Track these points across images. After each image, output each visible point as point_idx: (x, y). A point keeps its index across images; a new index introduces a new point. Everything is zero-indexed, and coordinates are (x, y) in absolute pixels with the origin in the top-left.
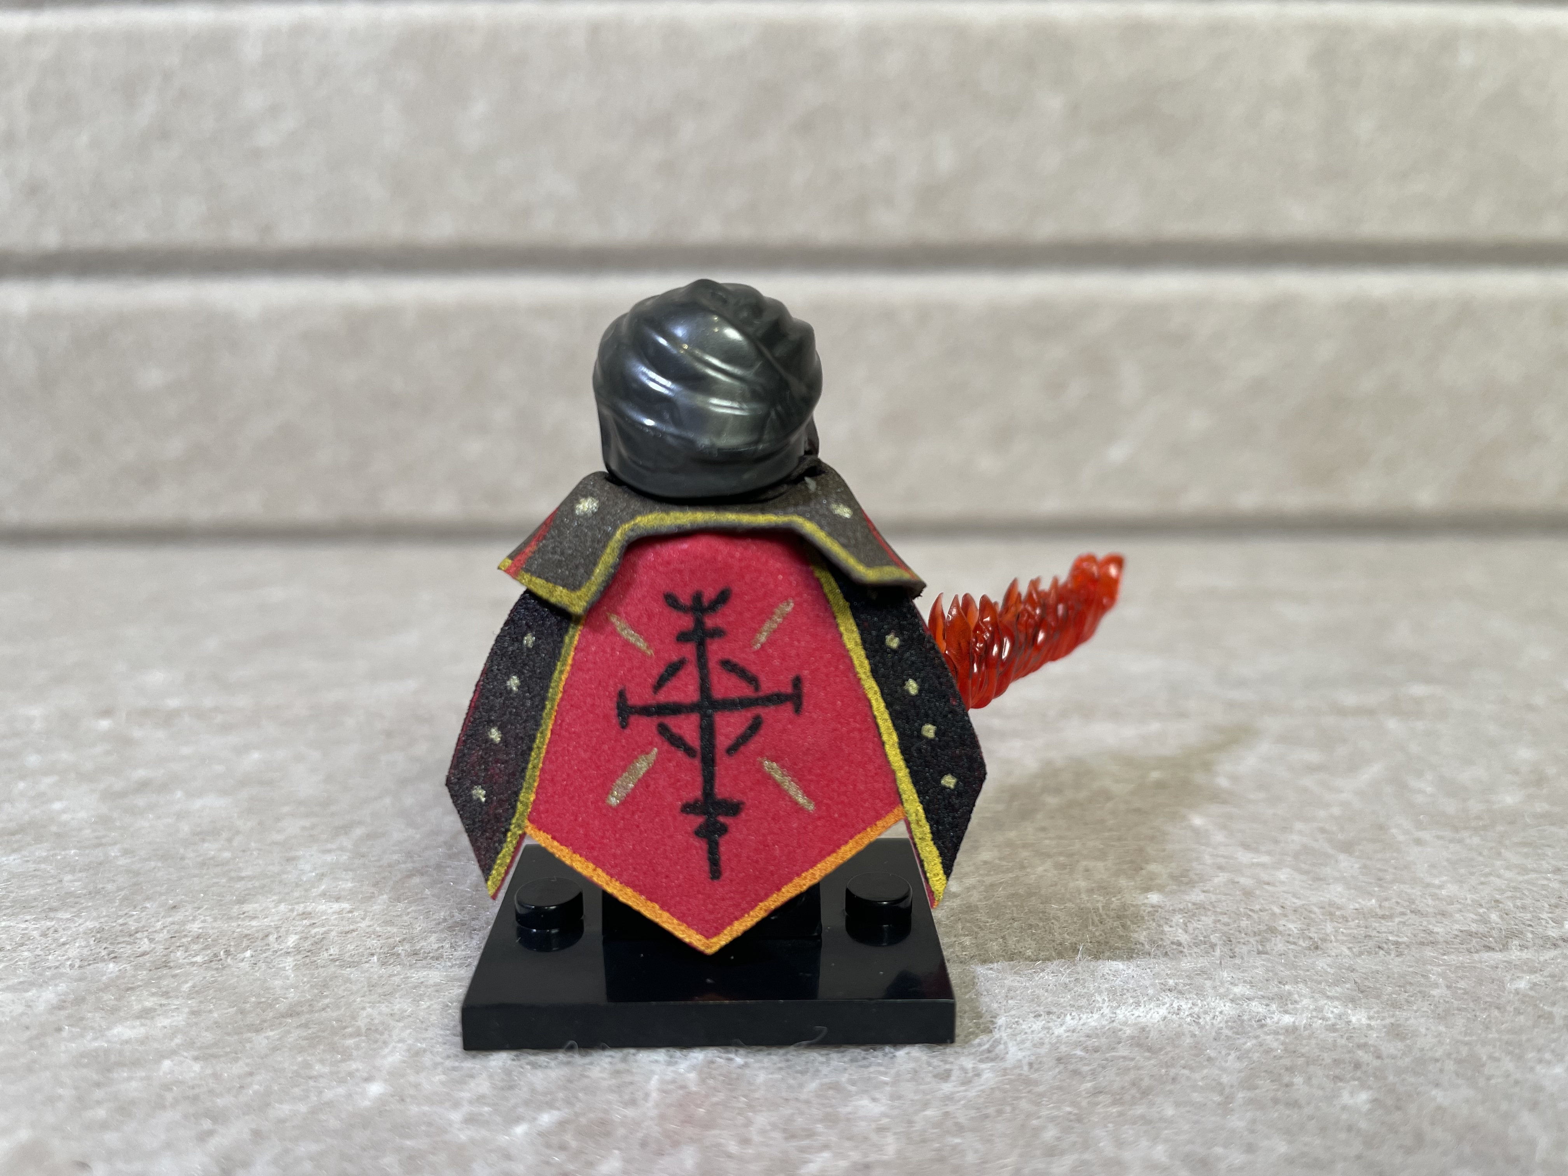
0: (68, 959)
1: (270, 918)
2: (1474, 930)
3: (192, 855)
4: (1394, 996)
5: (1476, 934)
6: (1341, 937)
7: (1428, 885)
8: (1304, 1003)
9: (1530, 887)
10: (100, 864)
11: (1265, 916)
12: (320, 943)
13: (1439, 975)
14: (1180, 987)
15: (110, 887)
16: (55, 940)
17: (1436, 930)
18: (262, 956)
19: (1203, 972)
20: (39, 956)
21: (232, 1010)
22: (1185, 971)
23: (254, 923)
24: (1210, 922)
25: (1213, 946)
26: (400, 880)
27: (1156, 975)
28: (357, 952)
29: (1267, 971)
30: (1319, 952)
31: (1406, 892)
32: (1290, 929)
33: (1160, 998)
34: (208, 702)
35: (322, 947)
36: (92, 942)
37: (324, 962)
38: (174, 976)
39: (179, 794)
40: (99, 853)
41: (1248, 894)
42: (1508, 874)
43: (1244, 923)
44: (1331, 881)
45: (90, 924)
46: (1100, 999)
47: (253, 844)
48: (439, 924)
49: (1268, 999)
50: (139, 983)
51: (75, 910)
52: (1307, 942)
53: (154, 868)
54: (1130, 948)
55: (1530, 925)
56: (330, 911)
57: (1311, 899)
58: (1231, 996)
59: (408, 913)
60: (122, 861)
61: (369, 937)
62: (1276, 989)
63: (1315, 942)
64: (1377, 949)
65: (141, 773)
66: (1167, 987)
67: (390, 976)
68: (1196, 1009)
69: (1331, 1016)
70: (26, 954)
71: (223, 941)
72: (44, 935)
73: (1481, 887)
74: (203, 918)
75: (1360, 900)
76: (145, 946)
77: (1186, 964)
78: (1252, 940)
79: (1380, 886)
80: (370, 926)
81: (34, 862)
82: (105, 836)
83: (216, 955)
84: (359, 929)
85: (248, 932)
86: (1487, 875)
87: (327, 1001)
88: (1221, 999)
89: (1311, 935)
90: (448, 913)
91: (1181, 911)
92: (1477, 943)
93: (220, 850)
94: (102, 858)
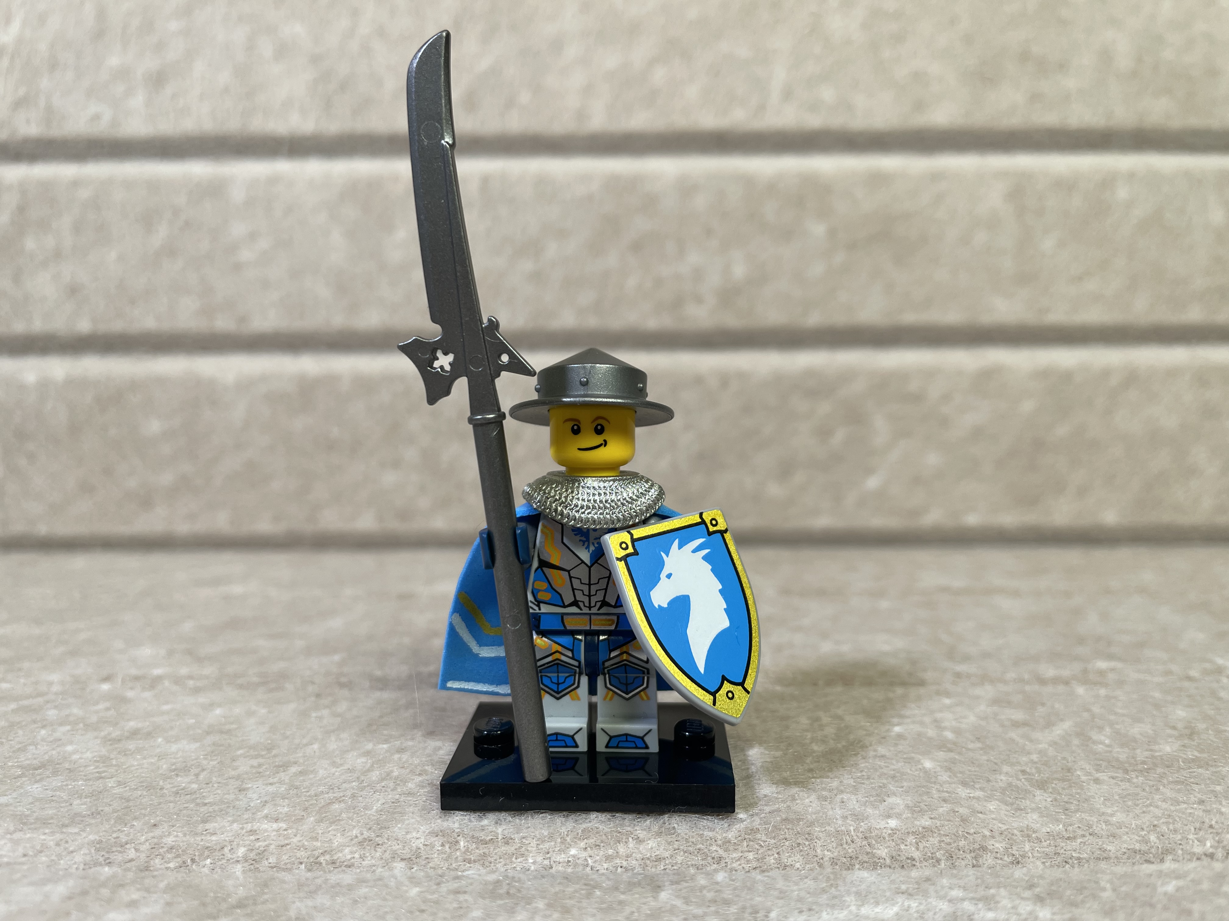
0: (75, 863)
1: (226, 834)
2: (1138, 848)
3: (169, 786)
4: (1072, 897)
5: (1140, 851)
6: (1036, 854)
7: (1103, 813)
8: (1002, 903)
9: (1180, 815)
10: (100, 792)
11: (978, 838)
12: (262, 854)
13: (1108, 882)
14: (910, 890)
15: (107, 809)
16: (66, 849)
17: (1108, 848)
18: (217, 863)
19: (928, 879)
20: (53, 860)
21: (196, 903)
22: (915, 879)
23: (214, 838)
24: (936, 842)
25: (938, 861)
26: (324, 806)
27: (893, 882)
28: (289, 861)
29: (977, 878)
30: (1020, 866)
31: (1086, 819)
32: (998, 848)
33: (895, 899)
34: (184, 671)
35: (264, 857)
36: (93, 851)
37: (265, 868)
38: (154, 877)
39: (160, 740)
40: (99, 784)
41: (964, 820)
42: (1164, 805)
43: (962, 843)
44: (1029, 810)
45: (92, 837)
46: (848, 899)
47: (214, 779)
48: (352, 840)
49: (976, 900)
50: (128, 881)
51: (81, 826)
52: (1010, 858)
53: (140, 796)
54: (875, 862)
55: (1180, 844)
56: (270, 829)
57: (1013, 824)
58: (948, 898)
59: (329, 832)
60: (116, 791)
61: (299, 850)
62: (983, 893)
63: (1016, 858)
64: (1064, 863)
65: (132, 724)
66: (900, 891)
67: (315, 878)
68: (922, 907)
69: (1022, 912)
70: (44, 859)
71: (190, 851)
72: (58, 844)
73: (1143, 815)
74: (175, 833)
75: (1051, 826)
76: (132, 854)
77: (914, 873)
78: (968, 856)
79: (1066, 815)
80: (300, 841)
81: (52, 790)
82: (104, 772)
83: (184, 862)
84: (292, 843)
85: (209, 845)
86: (1147, 806)
87: (266, 897)
88: (940, 899)
89: (1014, 852)
90: (359, 831)
91: (913, 833)
92: (1140, 858)
93: (189, 783)
94: (102, 788)
